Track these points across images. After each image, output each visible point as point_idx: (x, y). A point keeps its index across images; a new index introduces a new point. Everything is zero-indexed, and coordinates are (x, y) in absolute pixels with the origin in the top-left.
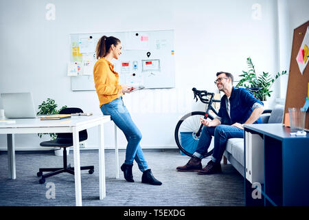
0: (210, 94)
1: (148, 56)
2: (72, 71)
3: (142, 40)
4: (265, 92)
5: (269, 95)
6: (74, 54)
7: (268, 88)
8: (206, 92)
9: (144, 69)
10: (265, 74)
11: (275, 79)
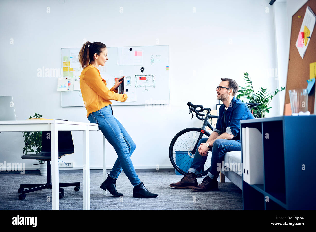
0: (206, 109)
1: (142, 71)
2: (62, 87)
3: (136, 55)
4: (264, 108)
5: (268, 111)
6: (65, 69)
7: (267, 104)
8: (201, 107)
9: (138, 85)
10: (263, 90)
11: (273, 95)
